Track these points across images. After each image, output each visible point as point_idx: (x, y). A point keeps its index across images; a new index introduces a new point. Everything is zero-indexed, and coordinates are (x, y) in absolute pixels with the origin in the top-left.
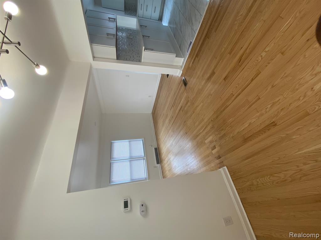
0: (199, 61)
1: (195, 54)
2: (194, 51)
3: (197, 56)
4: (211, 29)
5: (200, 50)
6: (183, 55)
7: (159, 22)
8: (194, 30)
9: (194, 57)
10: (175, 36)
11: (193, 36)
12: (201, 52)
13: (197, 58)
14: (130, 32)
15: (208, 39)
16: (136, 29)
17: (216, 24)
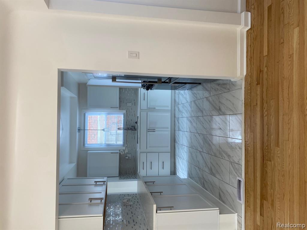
0: (272, 205)
1: (259, 196)
2: (252, 193)
3: (263, 197)
4: (267, 146)
5: (264, 186)
6: (233, 209)
7: (173, 176)
8: (236, 161)
9: (258, 202)
10: (204, 187)
11: (238, 171)
12: (269, 188)
13: (265, 202)
14: (129, 198)
15: (269, 162)
16: (137, 192)
17: (272, 137)
